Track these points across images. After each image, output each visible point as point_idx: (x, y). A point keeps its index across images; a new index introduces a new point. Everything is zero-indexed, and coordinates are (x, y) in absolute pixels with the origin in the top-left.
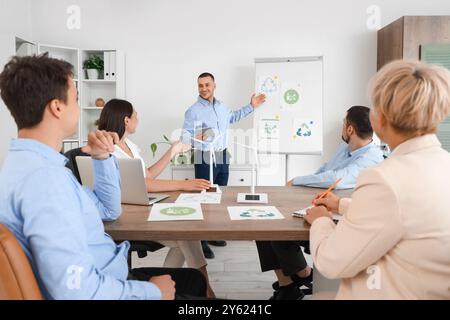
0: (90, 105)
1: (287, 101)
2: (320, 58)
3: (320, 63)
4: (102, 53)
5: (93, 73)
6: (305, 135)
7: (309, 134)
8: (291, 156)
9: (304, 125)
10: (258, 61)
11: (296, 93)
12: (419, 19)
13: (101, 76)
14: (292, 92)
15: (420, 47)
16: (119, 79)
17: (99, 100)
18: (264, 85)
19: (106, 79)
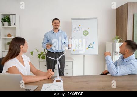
0: (5, 36)
1: (84, 35)
2: (96, 18)
3: (96, 20)
4: (9, 15)
5: (6, 23)
6: (91, 48)
7: (93, 47)
8: (85, 56)
9: (91, 44)
10: (73, 19)
11: (88, 32)
12: (133, 3)
13: (9, 25)
14: (86, 31)
15: (134, 14)
16: (17, 26)
17: (9, 34)
18: (75, 28)
19: (12, 26)
